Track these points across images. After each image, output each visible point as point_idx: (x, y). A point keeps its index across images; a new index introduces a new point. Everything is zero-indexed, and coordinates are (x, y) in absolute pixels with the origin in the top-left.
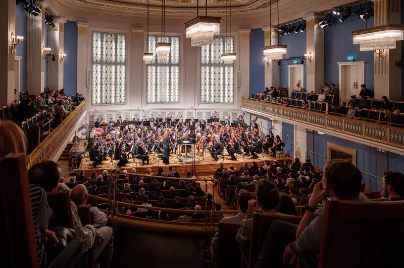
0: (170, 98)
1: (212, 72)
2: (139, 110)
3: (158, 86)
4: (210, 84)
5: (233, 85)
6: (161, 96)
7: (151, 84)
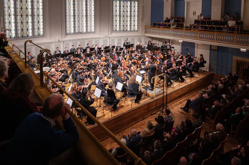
0: (87, 29)
1: (122, 5)
2: (59, 41)
3: (76, 17)
4: (120, 16)
5: (138, 16)
6: (79, 27)
7: (70, 16)
